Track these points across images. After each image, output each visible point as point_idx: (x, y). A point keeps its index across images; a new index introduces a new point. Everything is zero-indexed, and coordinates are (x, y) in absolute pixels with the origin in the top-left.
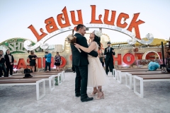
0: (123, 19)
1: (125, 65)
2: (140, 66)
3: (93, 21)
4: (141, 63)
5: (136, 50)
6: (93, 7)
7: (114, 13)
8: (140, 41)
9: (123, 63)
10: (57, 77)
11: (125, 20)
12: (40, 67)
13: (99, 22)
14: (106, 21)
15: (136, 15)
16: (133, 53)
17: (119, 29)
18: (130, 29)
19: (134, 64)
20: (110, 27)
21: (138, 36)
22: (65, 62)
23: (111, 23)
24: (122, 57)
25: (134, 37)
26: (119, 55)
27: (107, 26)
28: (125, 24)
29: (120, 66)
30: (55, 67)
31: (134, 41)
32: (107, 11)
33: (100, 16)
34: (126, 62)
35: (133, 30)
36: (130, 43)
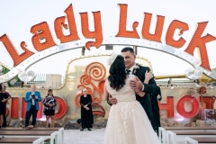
0: (177, 31)
1: (180, 119)
2: (209, 121)
3: (122, 32)
4: (211, 116)
5: (201, 90)
6: (123, 8)
7: (161, 19)
8: (209, 73)
9: (177, 114)
10: (48, 141)
11: (181, 32)
12: (14, 115)
13: (134, 34)
14: (146, 35)
15: (202, 26)
16: (197, 96)
17: (171, 49)
18: (190, 50)
19: (199, 117)
20: (153, 44)
21: (205, 63)
22: (64, 109)
23: (156, 37)
24: (175, 104)
25: (198, 66)
26: (170, 98)
27: (147, 43)
28: (182, 41)
29: (171, 120)
30: (44, 119)
31: (198, 72)
32: (148, 16)
33: (136, 24)
34: (182, 112)
35: (197, 51)
36: (191, 77)
